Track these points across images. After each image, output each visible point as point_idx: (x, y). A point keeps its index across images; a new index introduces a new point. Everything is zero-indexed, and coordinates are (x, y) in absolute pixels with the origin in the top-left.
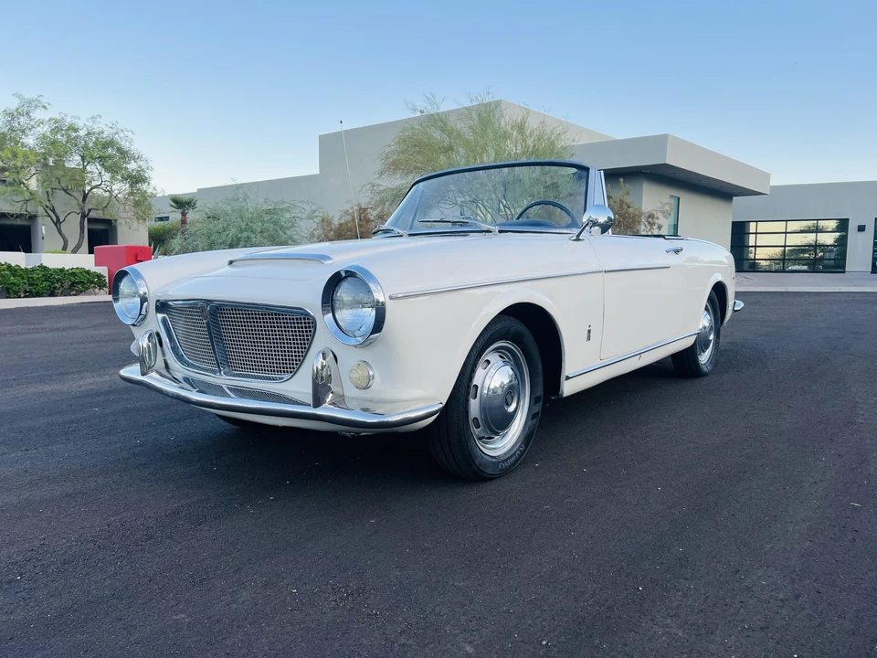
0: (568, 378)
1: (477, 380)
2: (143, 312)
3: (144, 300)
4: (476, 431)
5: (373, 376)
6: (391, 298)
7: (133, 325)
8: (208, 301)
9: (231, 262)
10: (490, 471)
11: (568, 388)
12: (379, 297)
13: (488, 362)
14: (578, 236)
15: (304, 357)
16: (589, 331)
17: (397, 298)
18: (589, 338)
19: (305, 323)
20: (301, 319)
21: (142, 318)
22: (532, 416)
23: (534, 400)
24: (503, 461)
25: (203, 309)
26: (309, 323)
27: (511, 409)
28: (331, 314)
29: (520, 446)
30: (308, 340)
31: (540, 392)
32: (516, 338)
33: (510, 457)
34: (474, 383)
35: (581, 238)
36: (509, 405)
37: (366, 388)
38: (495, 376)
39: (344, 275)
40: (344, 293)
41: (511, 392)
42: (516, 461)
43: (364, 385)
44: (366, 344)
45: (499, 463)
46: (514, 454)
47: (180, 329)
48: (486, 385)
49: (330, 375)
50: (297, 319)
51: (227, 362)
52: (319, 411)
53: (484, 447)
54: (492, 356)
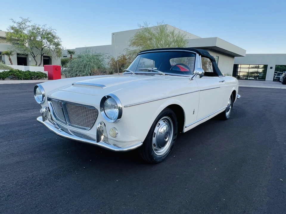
0: (186, 127)
1: (155, 131)
2: (44, 100)
3: (44, 96)
4: (154, 148)
5: (118, 133)
6: (125, 107)
7: (41, 104)
8: (62, 101)
9: (73, 84)
10: (158, 161)
11: (185, 130)
12: (120, 105)
13: (160, 124)
16: (194, 111)
18: (194, 113)
19: (95, 111)
20: (93, 110)
21: (43, 102)
22: (174, 140)
23: (174, 135)
24: (163, 157)
25: (61, 104)
26: (96, 111)
27: (167, 140)
28: (104, 112)
29: (169, 150)
30: (96, 117)
31: (177, 132)
32: (169, 115)
33: (166, 155)
34: (154, 132)
35: (193, 79)
36: (166, 138)
37: (115, 137)
38: (162, 128)
39: (107, 97)
40: (108, 102)
41: (167, 134)
42: (167, 156)
43: (115, 136)
44: (115, 122)
45: (162, 157)
46: (167, 153)
48: (159, 131)
49: (103, 130)
50: (92, 110)
51: (69, 121)
52: (98, 144)
53: (157, 152)
54: (161, 122)
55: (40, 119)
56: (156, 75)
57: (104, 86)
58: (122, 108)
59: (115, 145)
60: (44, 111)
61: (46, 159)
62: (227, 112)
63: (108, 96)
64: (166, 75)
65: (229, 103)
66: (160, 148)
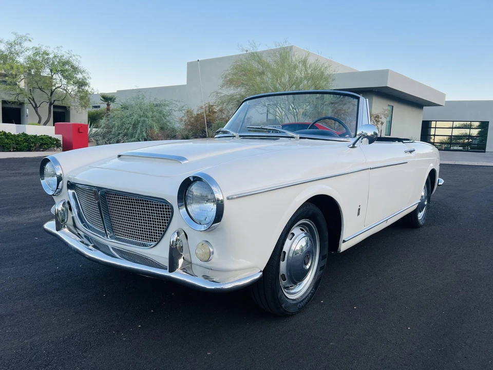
0: (344, 241)
1: (286, 248)
2: (60, 187)
3: (60, 179)
4: (283, 283)
5: (213, 253)
6: (228, 199)
7: (53, 195)
8: (99, 188)
9: (119, 156)
10: (291, 310)
11: (343, 247)
12: (219, 196)
13: (293, 234)
14: (354, 144)
16: (359, 209)
17: (232, 199)
18: (359, 214)
19: (166, 209)
20: (163, 205)
21: (58, 191)
22: (320, 268)
23: (322, 257)
24: (300, 302)
25: (95, 193)
26: (168, 209)
27: (308, 267)
28: (185, 209)
29: (312, 290)
30: (167, 220)
31: (326, 252)
32: (312, 218)
33: (305, 299)
34: (283, 250)
35: (355, 146)
36: (306, 264)
37: (207, 261)
38: (298, 243)
39: (192, 180)
40: (195, 189)
41: (308, 254)
42: (308, 301)
43: (207, 259)
44: (209, 230)
45: (297, 304)
46: (308, 296)
47: (83, 202)
48: (293, 248)
49: (182, 247)
50: (160, 205)
51: (112, 229)
52: (173, 275)
53: (288, 293)
54: (296, 230)
55: (50, 226)
56: (281, 138)
57: (184, 159)
58: (222, 201)
59: (206, 277)
60: (60, 209)
61: (59, 310)
62: (420, 212)
63: (194, 177)
64: (300, 138)
65: (423, 194)
66: (295, 284)
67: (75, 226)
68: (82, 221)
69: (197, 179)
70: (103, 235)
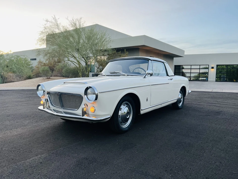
0: (142, 110)
2: (44, 94)
3: (44, 91)
5: (95, 110)
6: (99, 93)
7: (42, 97)
8: (59, 92)
9: (64, 83)
11: (142, 112)
12: (96, 92)
14: (145, 77)
15: (80, 105)
16: (147, 99)
17: (101, 93)
18: (147, 101)
20: (80, 97)
25: (58, 94)
28: (86, 96)
30: (81, 101)
32: (129, 101)
36: (128, 116)
37: (94, 112)
38: (124, 110)
40: (89, 91)
41: (128, 113)
44: (94, 103)
47: (52, 98)
49: (86, 109)
51: (63, 106)
52: (83, 117)
55: (41, 108)
56: (121, 76)
58: (97, 94)
62: (179, 103)
63: (89, 87)
64: (127, 75)
67: (49, 107)
68: (52, 105)
69: (90, 87)
70: (60, 108)
